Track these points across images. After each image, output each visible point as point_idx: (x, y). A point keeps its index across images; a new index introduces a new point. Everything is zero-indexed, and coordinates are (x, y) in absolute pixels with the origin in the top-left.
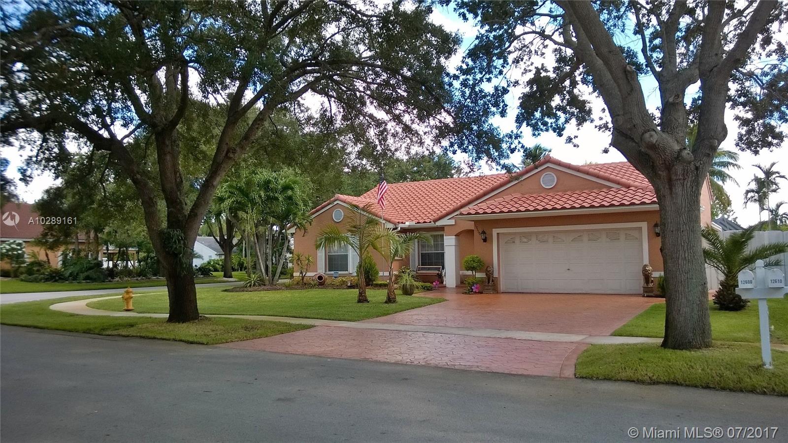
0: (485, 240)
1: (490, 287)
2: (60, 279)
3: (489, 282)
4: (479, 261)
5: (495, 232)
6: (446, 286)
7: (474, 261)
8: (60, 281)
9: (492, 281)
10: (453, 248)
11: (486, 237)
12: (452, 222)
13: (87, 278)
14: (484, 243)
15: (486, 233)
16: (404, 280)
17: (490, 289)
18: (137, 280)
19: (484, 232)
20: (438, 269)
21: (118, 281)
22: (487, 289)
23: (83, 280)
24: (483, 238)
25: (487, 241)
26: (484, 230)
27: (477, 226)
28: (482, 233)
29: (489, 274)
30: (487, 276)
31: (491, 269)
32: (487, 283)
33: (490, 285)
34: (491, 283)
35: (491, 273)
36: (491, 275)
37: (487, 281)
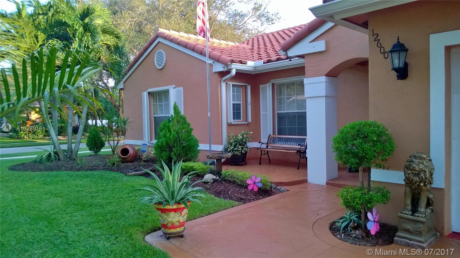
0: (402, 73)
1: (419, 225)
11: (406, 64)
12: (320, 46)
14: (402, 81)
15: (407, 50)
17: (419, 233)
22: (408, 231)
24: (396, 65)
25: (408, 77)
26: (398, 39)
27: (376, 35)
28: (393, 50)
29: (416, 183)
30: (410, 187)
31: (423, 163)
32: (409, 208)
33: (419, 217)
34: (423, 210)
35: (426, 178)
36: (422, 184)
37: (409, 202)
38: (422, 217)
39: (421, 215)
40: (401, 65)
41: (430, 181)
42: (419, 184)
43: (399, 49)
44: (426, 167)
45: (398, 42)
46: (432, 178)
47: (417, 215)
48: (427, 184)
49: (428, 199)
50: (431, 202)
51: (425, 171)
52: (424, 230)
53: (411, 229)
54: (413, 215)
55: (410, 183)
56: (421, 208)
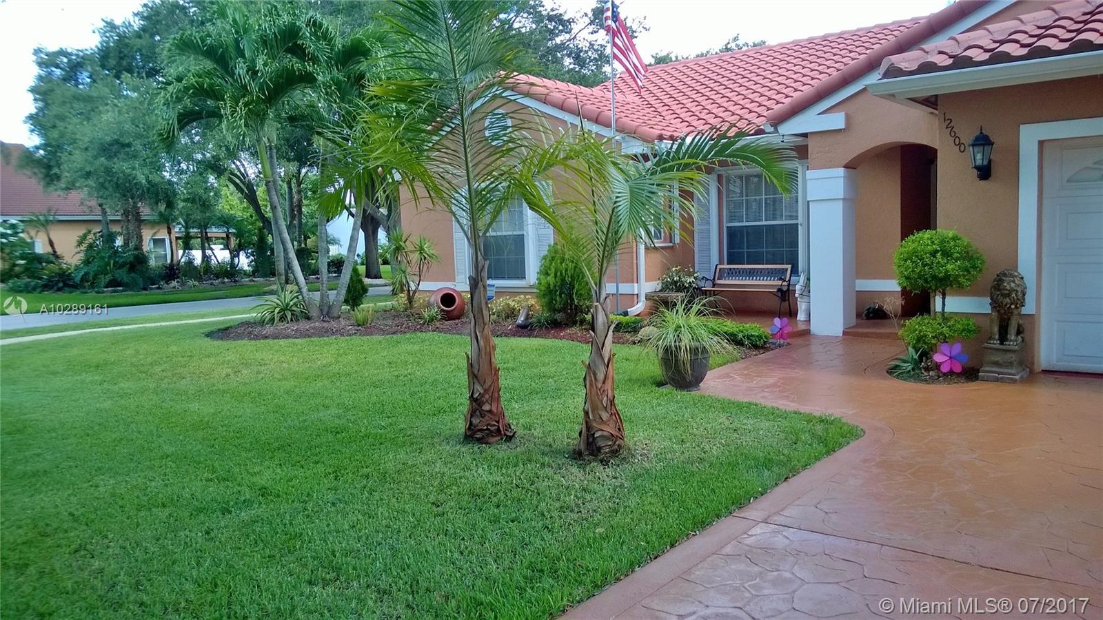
0: (984, 172)
1: (1009, 355)
2: (66, 285)
3: (1003, 338)
4: (967, 256)
5: (1030, 136)
6: (806, 333)
7: (946, 254)
8: (66, 289)
9: (1019, 332)
10: (839, 208)
11: (990, 161)
12: (837, 121)
13: (114, 283)
14: (983, 182)
15: (992, 144)
16: (671, 330)
17: (1010, 364)
18: (212, 284)
19: (983, 141)
20: (780, 274)
21: (174, 287)
22: (996, 364)
23: (105, 287)
24: (979, 162)
25: (990, 176)
26: (981, 130)
27: (949, 121)
28: (976, 143)
29: (1006, 305)
30: (998, 311)
31: (1014, 282)
32: (997, 337)
33: (1009, 345)
34: (1013, 338)
35: (1018, 299)
36: (1013, 307)
37: (996, 329)
38: (1013, 345)
39: (1012, 343)
40: (985, 163)
41: (1022, 303)
42: (1010, 306)
43: (983, 142)
44: (1018, 286)
45: (981, 133)
46: (1024, 299)
47: (1007, 343)
48: (1018, 306)
49: (1019, 326)
50: (1021, 329)
51: (1017, 291)
52: (1015, 361)
53: (1000, 361)
54: (1002, 343)
55: (999, 306)
56: (1011, 335)
